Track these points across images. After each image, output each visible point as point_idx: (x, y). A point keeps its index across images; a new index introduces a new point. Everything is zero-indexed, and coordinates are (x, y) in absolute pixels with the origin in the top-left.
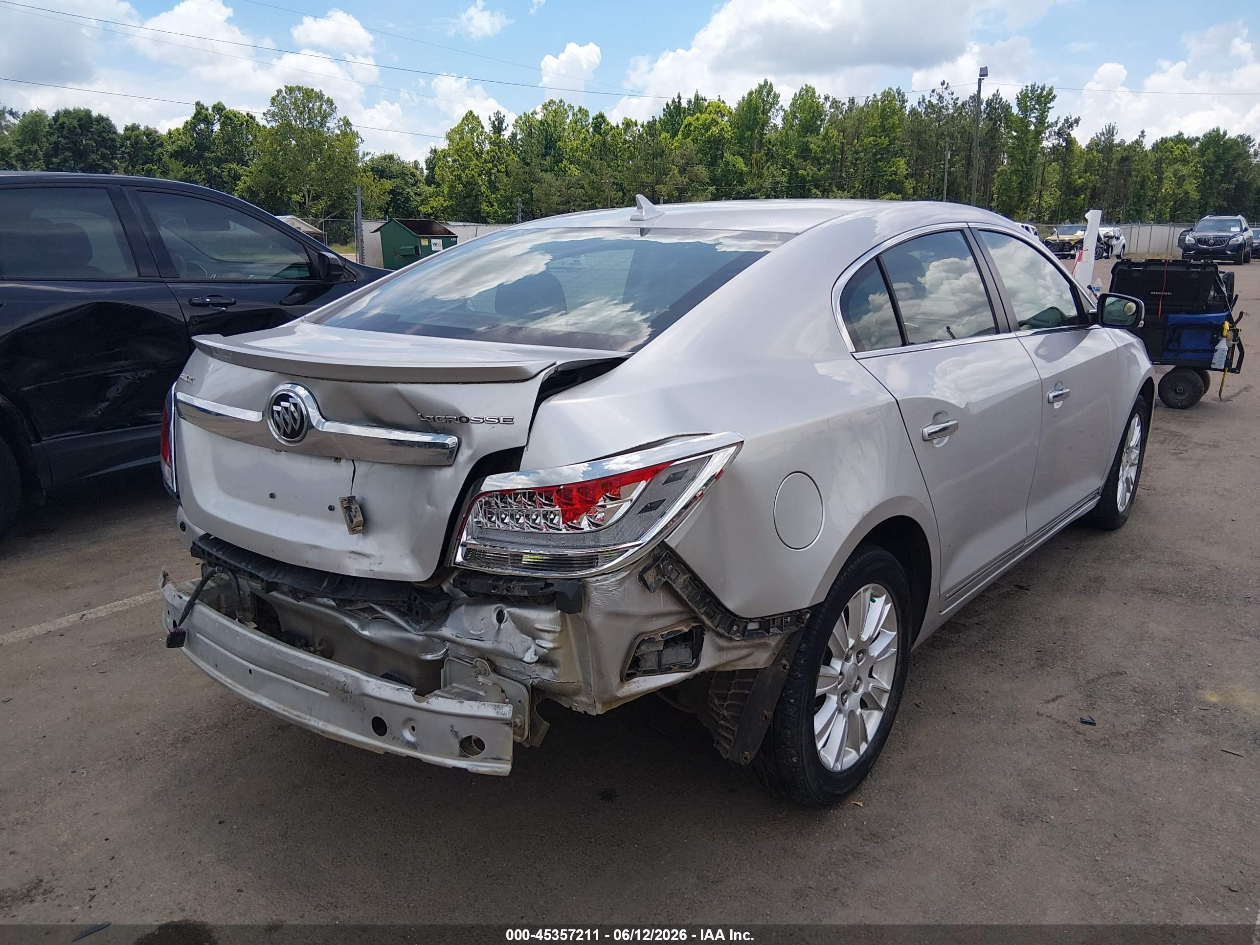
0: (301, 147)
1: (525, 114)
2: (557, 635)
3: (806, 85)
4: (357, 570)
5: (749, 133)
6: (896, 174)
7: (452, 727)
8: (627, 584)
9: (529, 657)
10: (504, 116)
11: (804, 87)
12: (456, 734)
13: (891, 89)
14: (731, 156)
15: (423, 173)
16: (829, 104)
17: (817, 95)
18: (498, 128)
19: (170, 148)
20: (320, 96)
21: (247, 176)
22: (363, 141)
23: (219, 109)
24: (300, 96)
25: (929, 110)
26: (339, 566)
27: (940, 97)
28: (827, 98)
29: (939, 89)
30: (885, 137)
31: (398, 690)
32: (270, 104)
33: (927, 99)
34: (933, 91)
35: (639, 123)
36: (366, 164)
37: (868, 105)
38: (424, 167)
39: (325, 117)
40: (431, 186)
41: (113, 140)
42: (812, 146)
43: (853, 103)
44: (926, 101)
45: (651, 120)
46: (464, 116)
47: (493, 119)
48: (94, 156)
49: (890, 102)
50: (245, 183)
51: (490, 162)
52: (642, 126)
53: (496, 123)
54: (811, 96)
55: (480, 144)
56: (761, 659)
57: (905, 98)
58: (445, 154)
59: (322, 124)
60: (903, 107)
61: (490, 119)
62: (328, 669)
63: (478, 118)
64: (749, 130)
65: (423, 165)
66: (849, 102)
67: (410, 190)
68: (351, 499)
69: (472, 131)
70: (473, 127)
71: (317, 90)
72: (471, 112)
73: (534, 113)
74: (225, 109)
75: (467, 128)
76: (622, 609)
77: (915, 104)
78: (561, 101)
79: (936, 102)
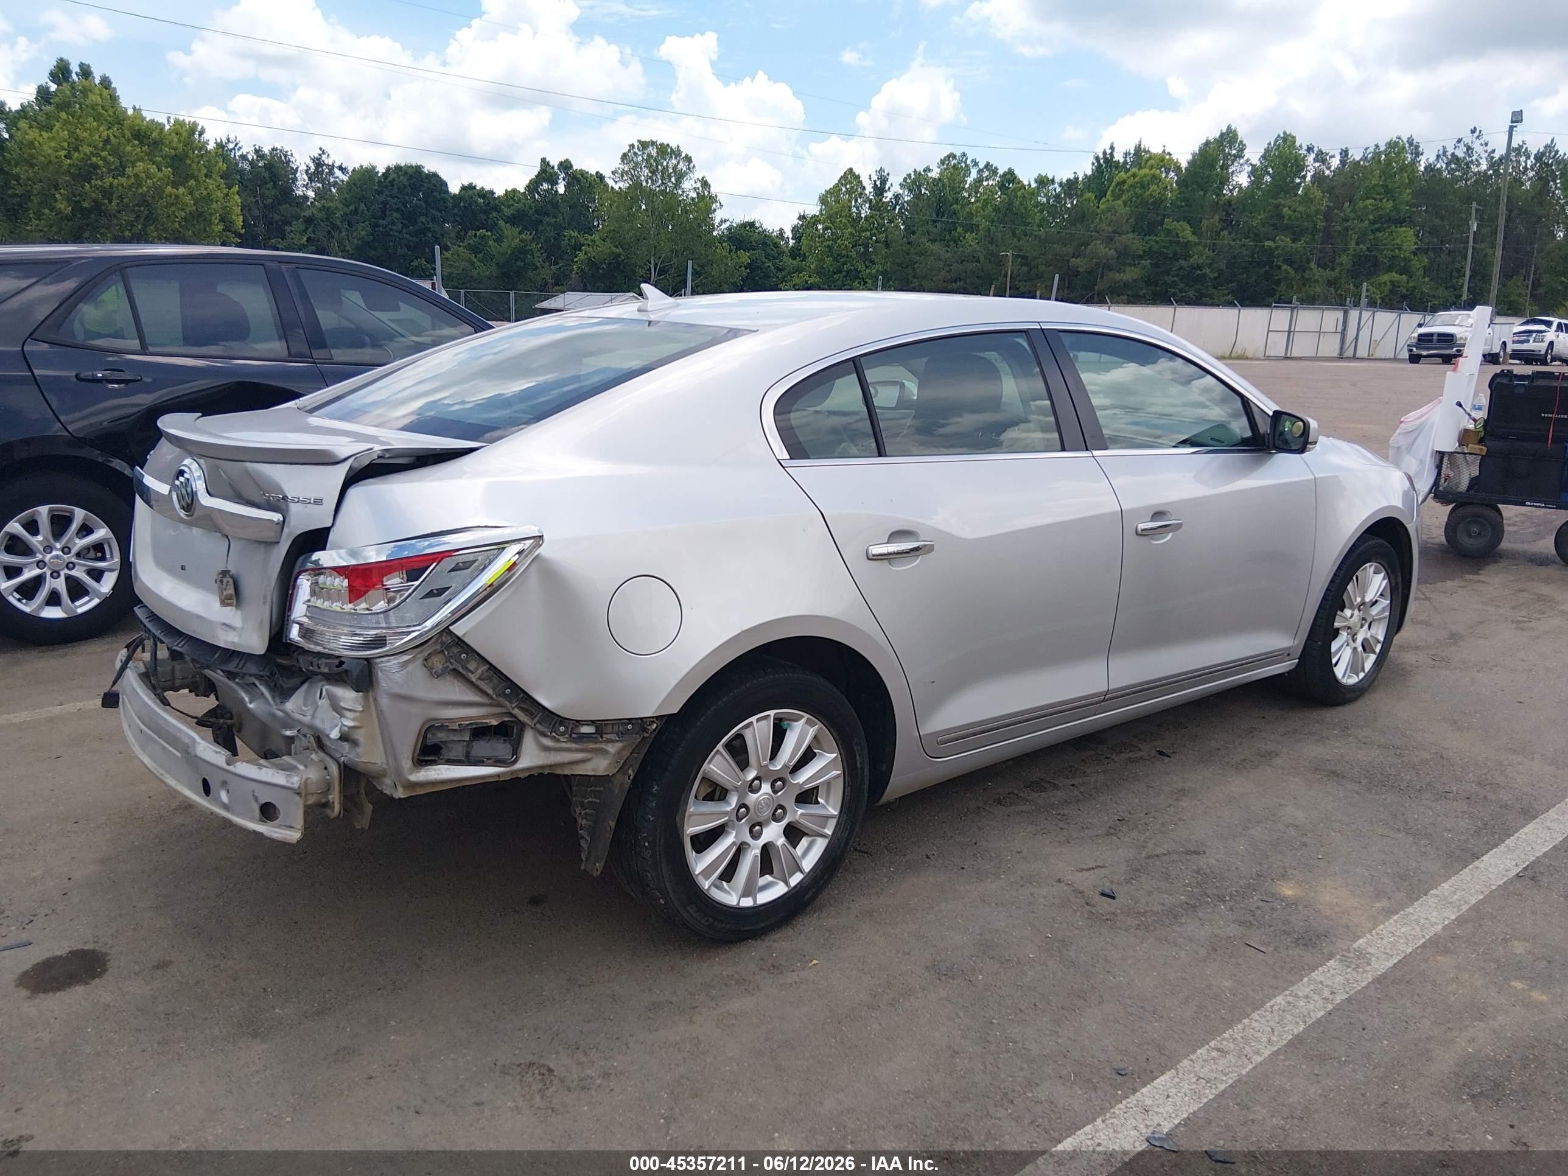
0: (652, 211)
1: (915, 171)
2: (358, 714)
3: (1285, 133)
4: (226, 642)
5: (1201, 193)
6: (1400, 249)
7: (253, 791)
8: (410, 668)
9: (335, 734)
10: (888, 174)
11: (1282, 135)
12: (256, 799)
13: (1399, 138)
14: (1175, 223)
15: (788, 243)
16: (1313, 156)
17: (1297, 144)
18: (880, 190)
19: (507, 212)
20: (676, 153)
21: (589, 245)
22: (721, 206)
23: (566, 165)
24: (653, 151)
25: (1453, 166)
26: (213, 637)
27: (1469, 148)
28: (1310, 149)
29: (1468, 139)
30: (1388, 200)
31: (217, 752)
32: (620, 161)
33: (1450, 150)
34: (1459, 141)
35: (1057, 180)
36: (723, 232)
37: (1366, 158)
38: (791, 236)
39: (680, 177)
40: (795, 259)
41: (444, 200)
42: (1286, 210)
43: (1347, 155)
44: (1449, 154)
45: (1072, 177)
46: (842, 174)
47: (874, 177)
48: (423, 219)
49: (1398, 154)
50: (586, 254)
51: (867, 230)
52: (1061, 184)
53: (878, 183)
54: (1289, 147)
55: (857, 208)
56: (599, 766)
57: (1420, 149)
58: (815, 220)
59: (677, 185)
60: (1414, 162)
61: (870, 179)
62: (180, 730)
63: (858, 177)
64: (1202, 190)
65: (788, 234)
66: (1341, 154)
67: (770, 264)
68: (225, 573)
69: (849, 192)
70: (852, 188)
71: (674, 146)
72: (851, 170)
73: (928, 169)
74: (571, 166)
75: (844, 189)
76: (405, 691)
77: (1432, 159)
78: (964, 155)
79: (1463, 155)
